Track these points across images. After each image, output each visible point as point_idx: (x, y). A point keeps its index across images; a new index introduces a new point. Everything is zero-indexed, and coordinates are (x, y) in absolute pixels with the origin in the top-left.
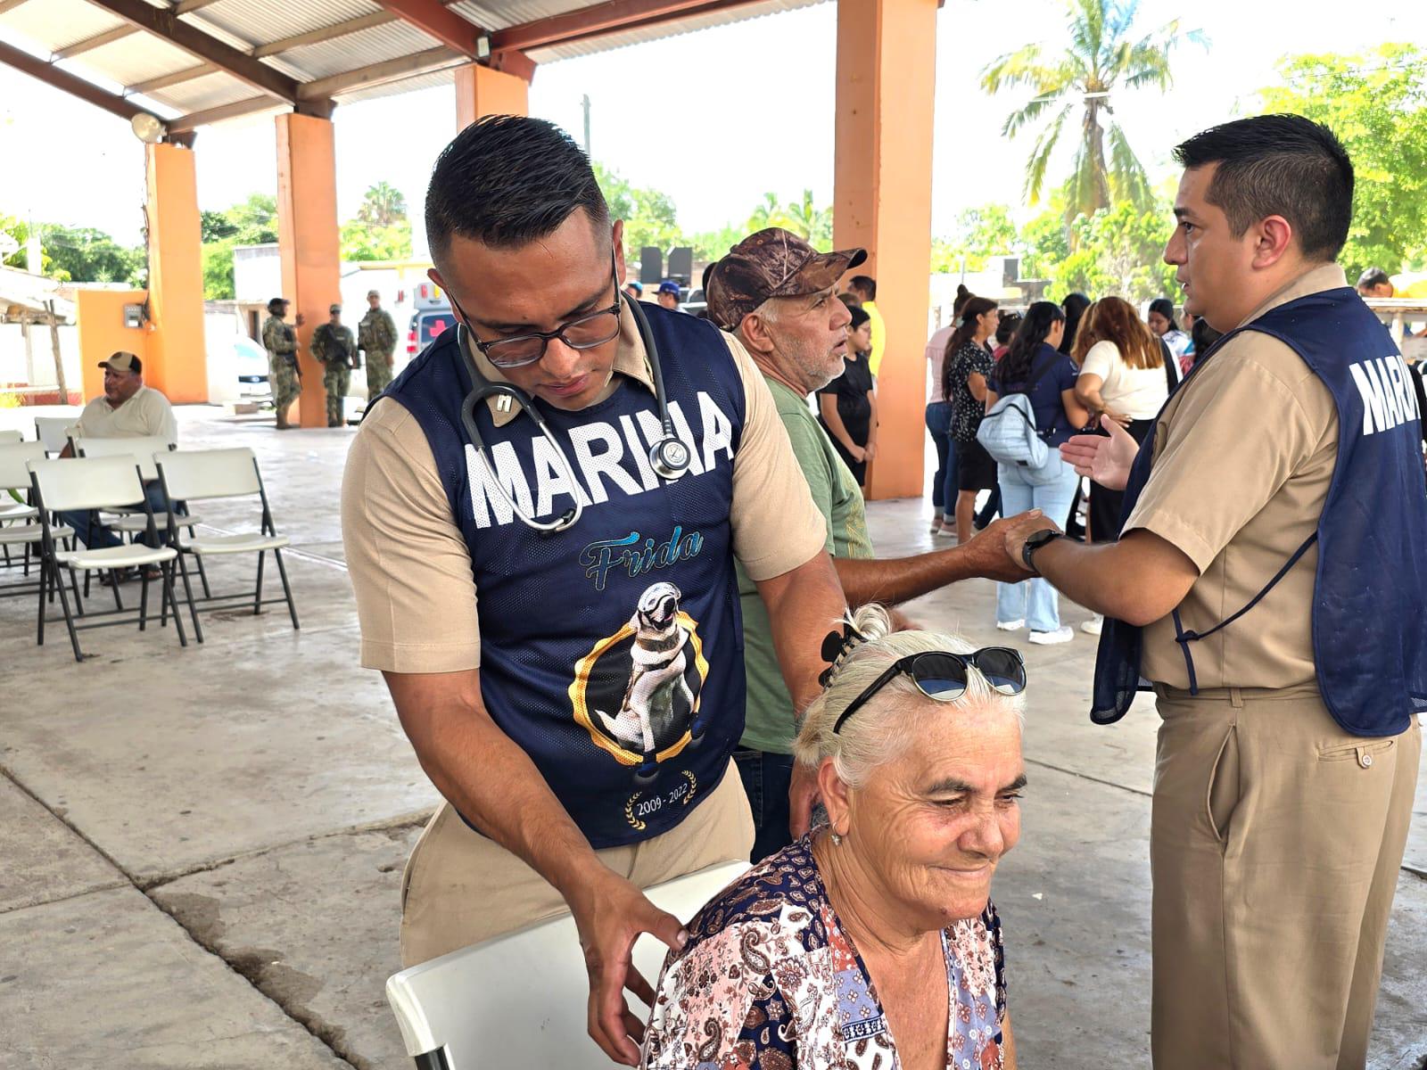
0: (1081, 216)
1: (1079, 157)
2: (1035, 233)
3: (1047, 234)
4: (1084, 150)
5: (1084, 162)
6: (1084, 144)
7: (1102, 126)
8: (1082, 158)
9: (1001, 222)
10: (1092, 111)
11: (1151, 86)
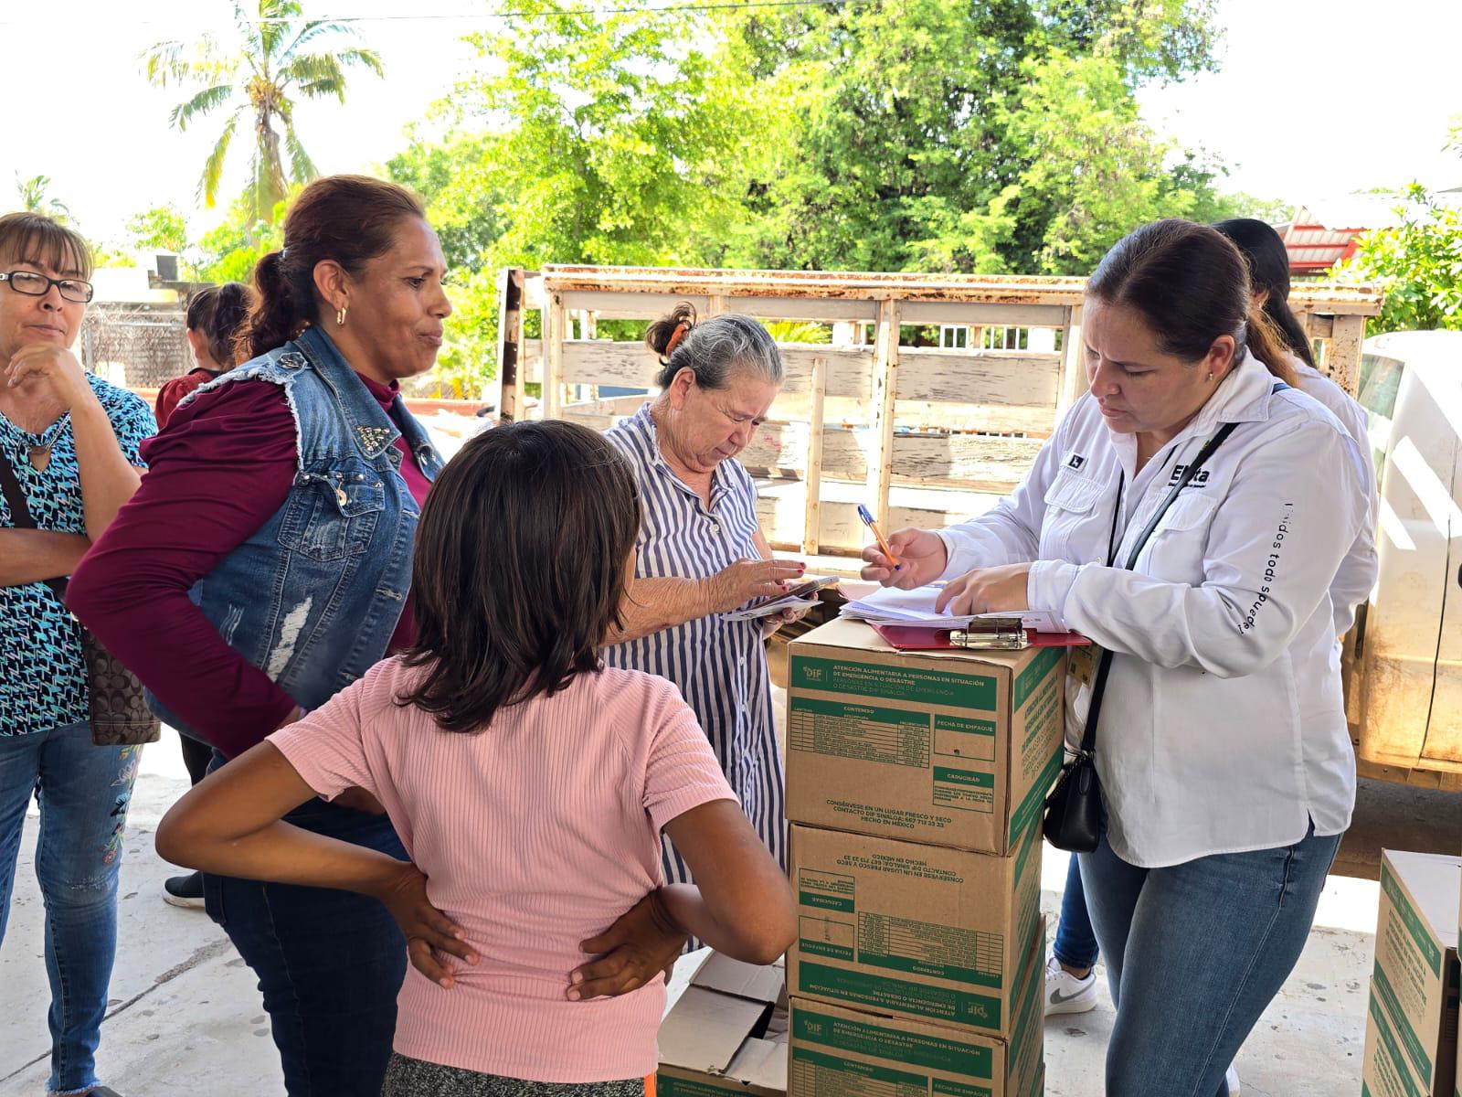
0: (260, 222)
1: (255, 162)
2: (214, 244)
3: (228, 245)
4: (259, 157)
5: (260, 168)
6: (259, 149)
7: (277, 131)
8: (258, 164)
9: (166, 221)
10: (265, 115)
11: (330, 97)
